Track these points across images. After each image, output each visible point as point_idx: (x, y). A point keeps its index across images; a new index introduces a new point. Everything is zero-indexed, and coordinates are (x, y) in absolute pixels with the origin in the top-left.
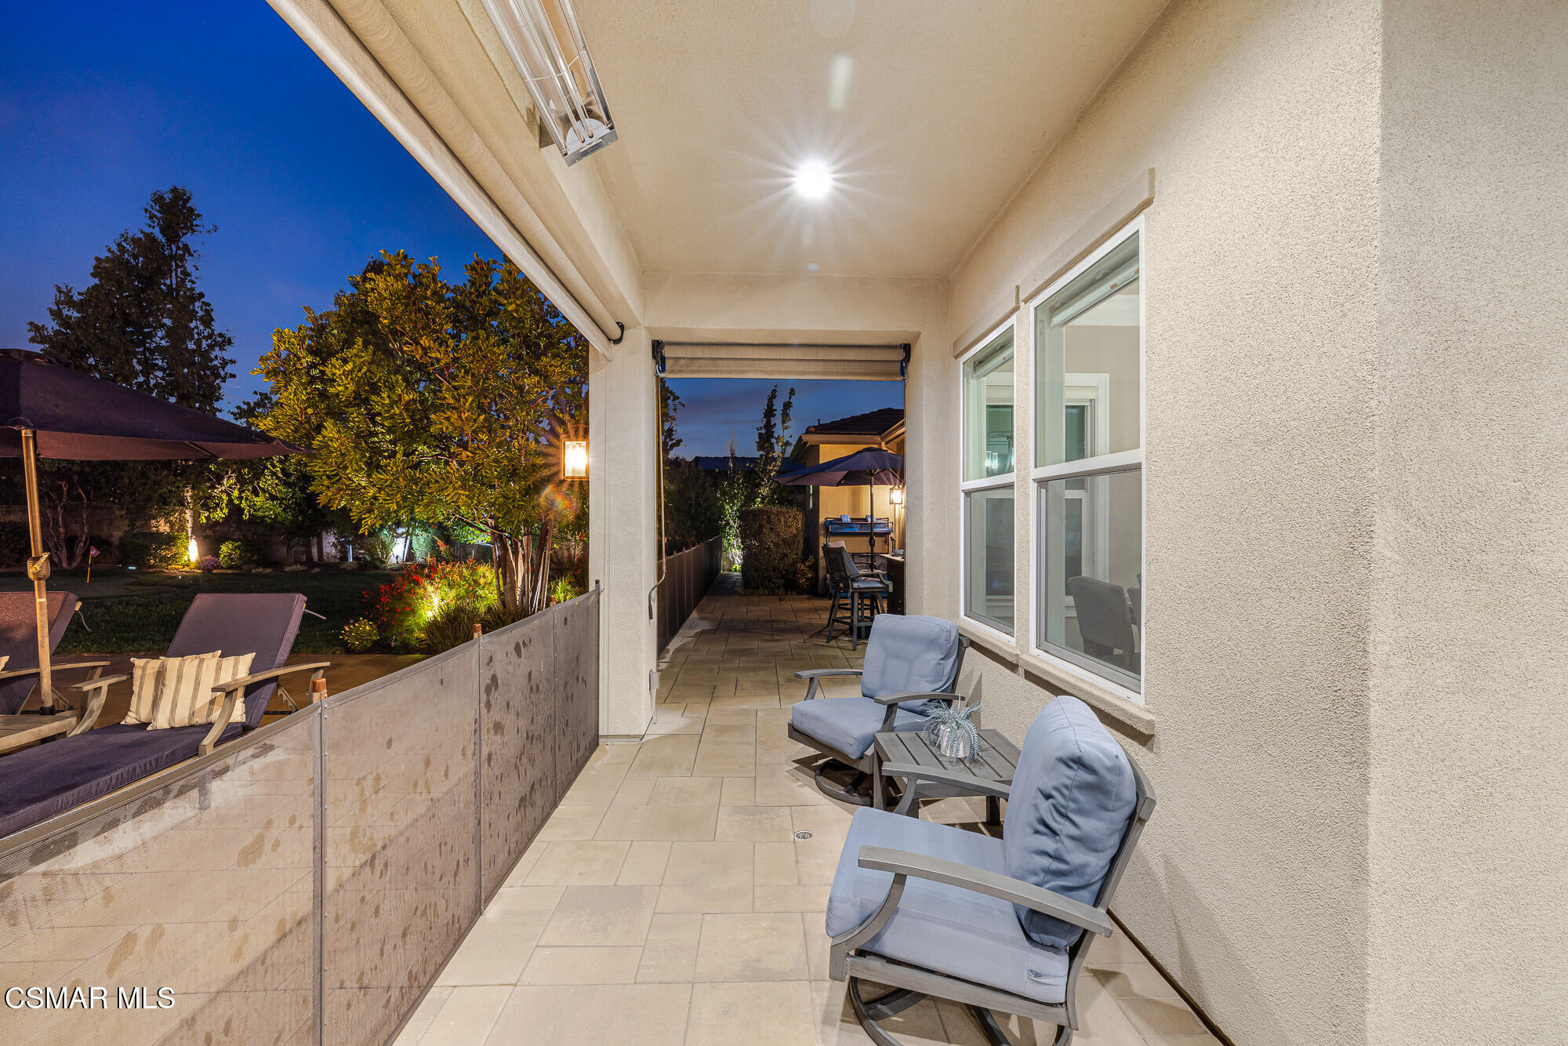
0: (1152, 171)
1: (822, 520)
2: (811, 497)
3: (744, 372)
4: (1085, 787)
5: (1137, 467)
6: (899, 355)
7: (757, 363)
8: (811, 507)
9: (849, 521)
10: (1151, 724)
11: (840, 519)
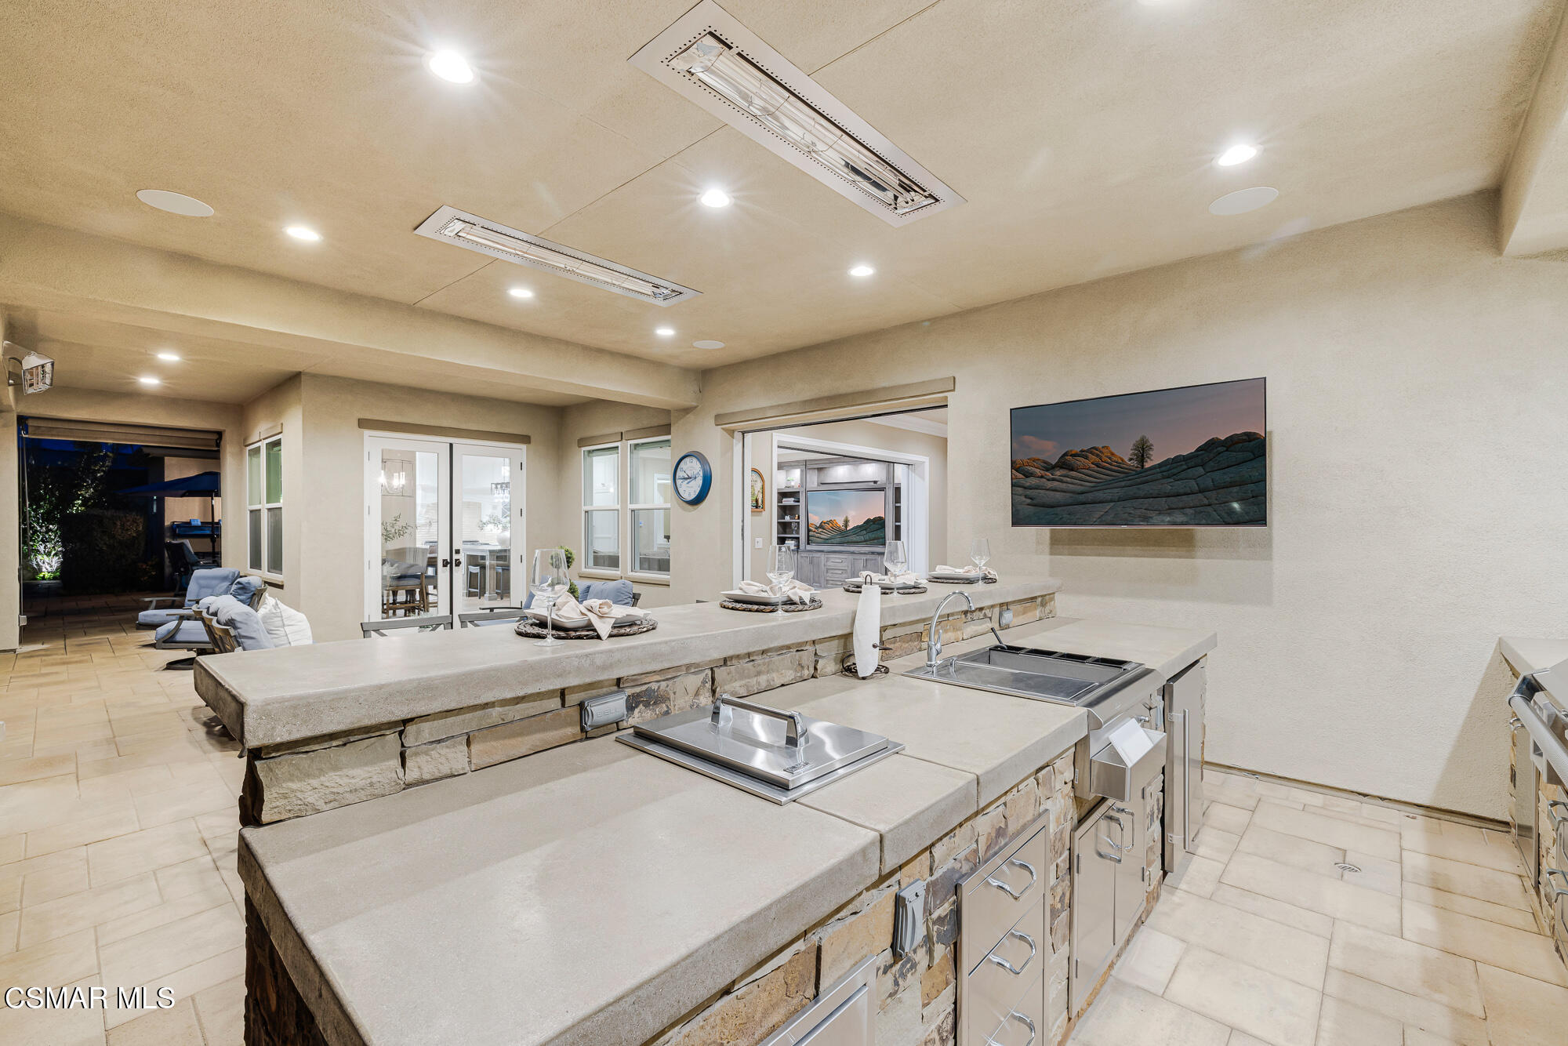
0: (282, 424)
1: (167, 523)
2: (155, 503)
3: (96, 438)
4: (239, 589)
5: (281, 508)
6: (215, 437)
7: (107, 433)
8: (155, 511)
9: (200, 524)
10: (282, 582)
11: (190, 523)
